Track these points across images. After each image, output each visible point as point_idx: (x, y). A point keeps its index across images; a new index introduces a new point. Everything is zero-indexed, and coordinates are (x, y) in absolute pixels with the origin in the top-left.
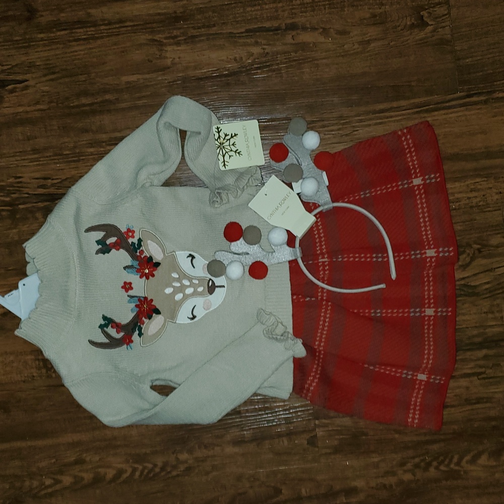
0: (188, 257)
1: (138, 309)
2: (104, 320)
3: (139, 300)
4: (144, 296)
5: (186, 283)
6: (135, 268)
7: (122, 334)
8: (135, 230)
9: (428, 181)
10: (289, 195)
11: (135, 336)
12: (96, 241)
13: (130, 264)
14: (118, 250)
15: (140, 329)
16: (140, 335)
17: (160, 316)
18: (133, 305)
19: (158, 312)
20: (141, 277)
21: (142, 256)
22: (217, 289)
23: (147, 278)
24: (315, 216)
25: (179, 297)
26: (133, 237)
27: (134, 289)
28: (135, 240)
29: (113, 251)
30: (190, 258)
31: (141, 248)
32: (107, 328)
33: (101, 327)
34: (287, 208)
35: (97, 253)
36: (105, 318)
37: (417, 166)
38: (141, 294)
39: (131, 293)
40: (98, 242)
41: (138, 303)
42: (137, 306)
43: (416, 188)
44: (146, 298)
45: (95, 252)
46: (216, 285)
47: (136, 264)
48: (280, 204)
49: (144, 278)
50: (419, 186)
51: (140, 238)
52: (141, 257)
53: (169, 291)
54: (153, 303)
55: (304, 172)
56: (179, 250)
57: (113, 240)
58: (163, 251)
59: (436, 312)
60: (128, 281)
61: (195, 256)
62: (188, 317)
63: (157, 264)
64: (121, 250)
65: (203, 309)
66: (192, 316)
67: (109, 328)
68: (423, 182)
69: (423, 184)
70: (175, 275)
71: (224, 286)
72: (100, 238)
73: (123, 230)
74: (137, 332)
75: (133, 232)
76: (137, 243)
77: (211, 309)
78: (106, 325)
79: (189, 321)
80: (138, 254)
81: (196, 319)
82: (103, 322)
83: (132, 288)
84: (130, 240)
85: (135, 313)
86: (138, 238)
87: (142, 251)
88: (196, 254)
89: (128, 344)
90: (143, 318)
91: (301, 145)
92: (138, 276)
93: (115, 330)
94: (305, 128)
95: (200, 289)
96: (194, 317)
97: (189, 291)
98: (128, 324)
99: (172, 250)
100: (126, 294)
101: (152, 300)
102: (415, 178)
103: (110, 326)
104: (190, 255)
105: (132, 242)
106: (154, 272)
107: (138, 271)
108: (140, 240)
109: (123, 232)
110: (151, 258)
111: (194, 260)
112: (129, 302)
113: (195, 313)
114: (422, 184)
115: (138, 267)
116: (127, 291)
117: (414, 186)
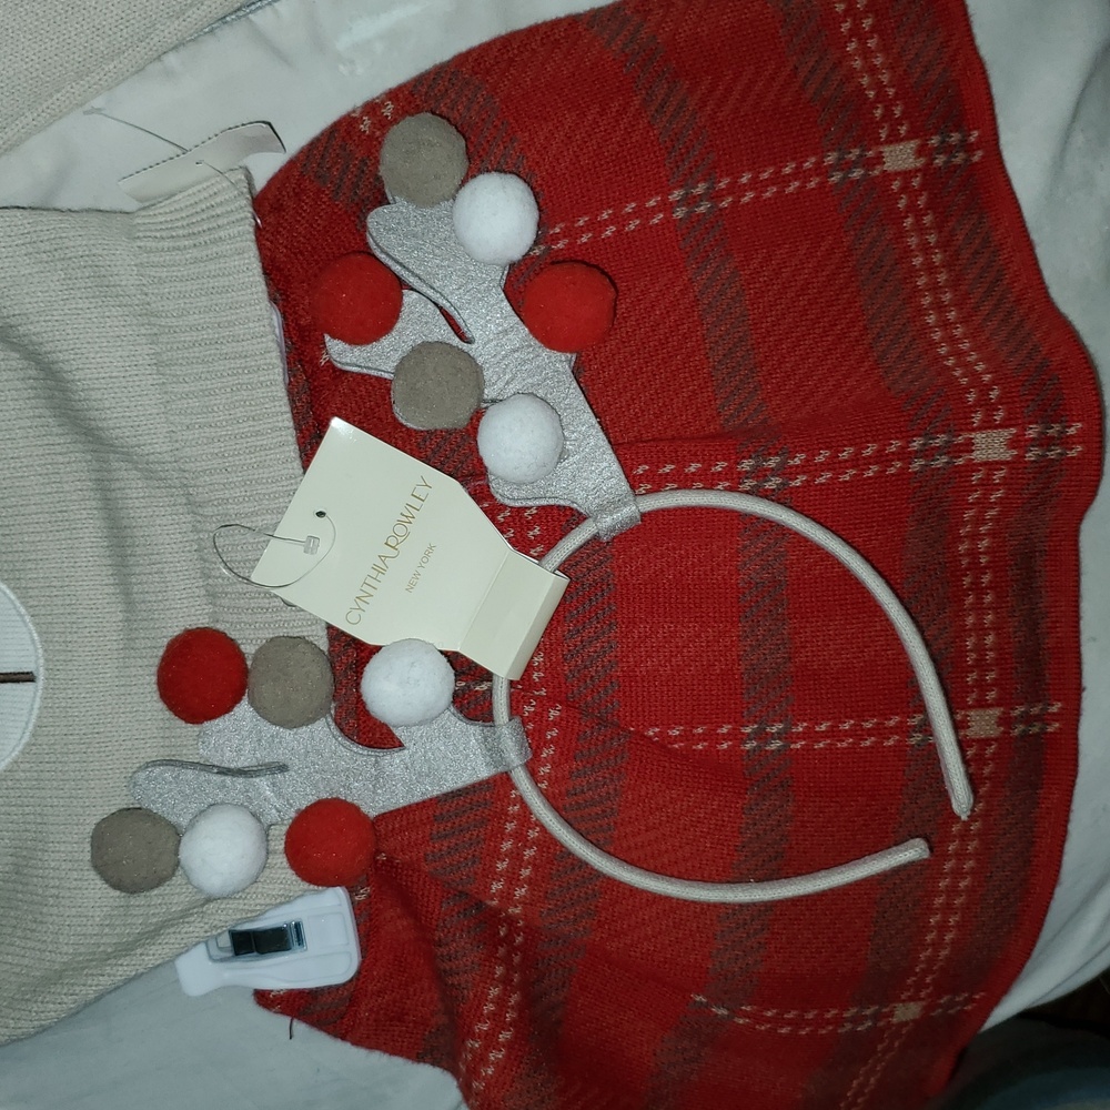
9: (940, 160)
10: (421, 492)
24: (564, 568)
34: (427, 555)
37: (891, 92)
43: (896, 185)
48: (392, 542)
50: (907, 175)
55: (487, 374)
59: (1005, 721)
68: (923, 160)
69: (926, 170)
91: (455, 245)
94: (458, 165)
102: (889, 142)
114: (918, 170)
117: (888, 177)
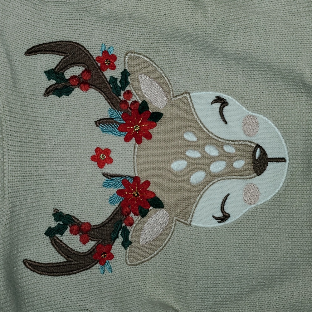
0: (214, 102)
1: (122, 199)
2: (56, 220)
3: (125, 182)
4: (132, 174)
5: (212, 151)
6: (117, 123)
7: (91, 244)
8: (117, 55)
11: (117, 247)
12: (45, 72)
13: (107, 115)
14: (86, 90)
15: (126, 234)
16: (126, 244)
17: (161, 212)
18: (113, 191)
19: (158, 204)
20: (127, 139)
21: (130, 102)
22: (270, 164)
23: (139, 141)
25: (198, 177)
26: (113, 67)
27: (115, 162)
28: (117, 74)
29: (77, 91)
30: (218, 105)
31: (128, 88)
32: (62, 235)
33: (50, 232)
35: (47, 93)
36: (58, 215)
38: (128, 171)
39: (109, 168)
40: (50, 74)
41: (122, 187)
42: (120, 193)
44: (136, 179)
45: (43, 92)
46: (269, 156)
47: (117, 115)
49: (133, 141)
51: (125, 70)
52: (127, 103)
53: (178, 165)
54: (150, 188)
56: (198, 90)
57: (76, 71)
58: (167, 92)
60: (103, 147)
61: (227, 101)
62: (213, 217)
63: (157, 116)
64: (92, 91)
65: (244, 203)
66: (220, 215)
67: (65, 234)
70: (190, 137)
71: (283, 160)
72: (54, 66)
73: (96, 53)
74: (120, 239)
75: (114, 58)
76: (119, 78)
77: (259, 203)
78: (60, 230)
79: (215, 224)
80: (122, 98)
81: (229, 221)
82: (54, 224)
83: (110, 161)
84: (108, 74)
85: (117, 205)
86: (122, 70)
87: (129, 92)
88: (230, 97)
89: (103, 263)
90: (132, 215)
92: (122, 138)
93: (78, 237)
95: (239, 164)
96: (225, 217)
97: (218, 167)
98: (104, 225)
99: (182, 90)
100: (99, 171)
101: (147, 183)
103: (67, 232)
104: (219, 99)
105: (112, 77)
106: (150, 131)
107: (121, 128)
108: (125, 74)
109: (95, 57)
110: (145, 105)
111: (226, 110)
112: (106, 185)
113: (227, 209)
115: (122, 122)
116: (101, 165)
